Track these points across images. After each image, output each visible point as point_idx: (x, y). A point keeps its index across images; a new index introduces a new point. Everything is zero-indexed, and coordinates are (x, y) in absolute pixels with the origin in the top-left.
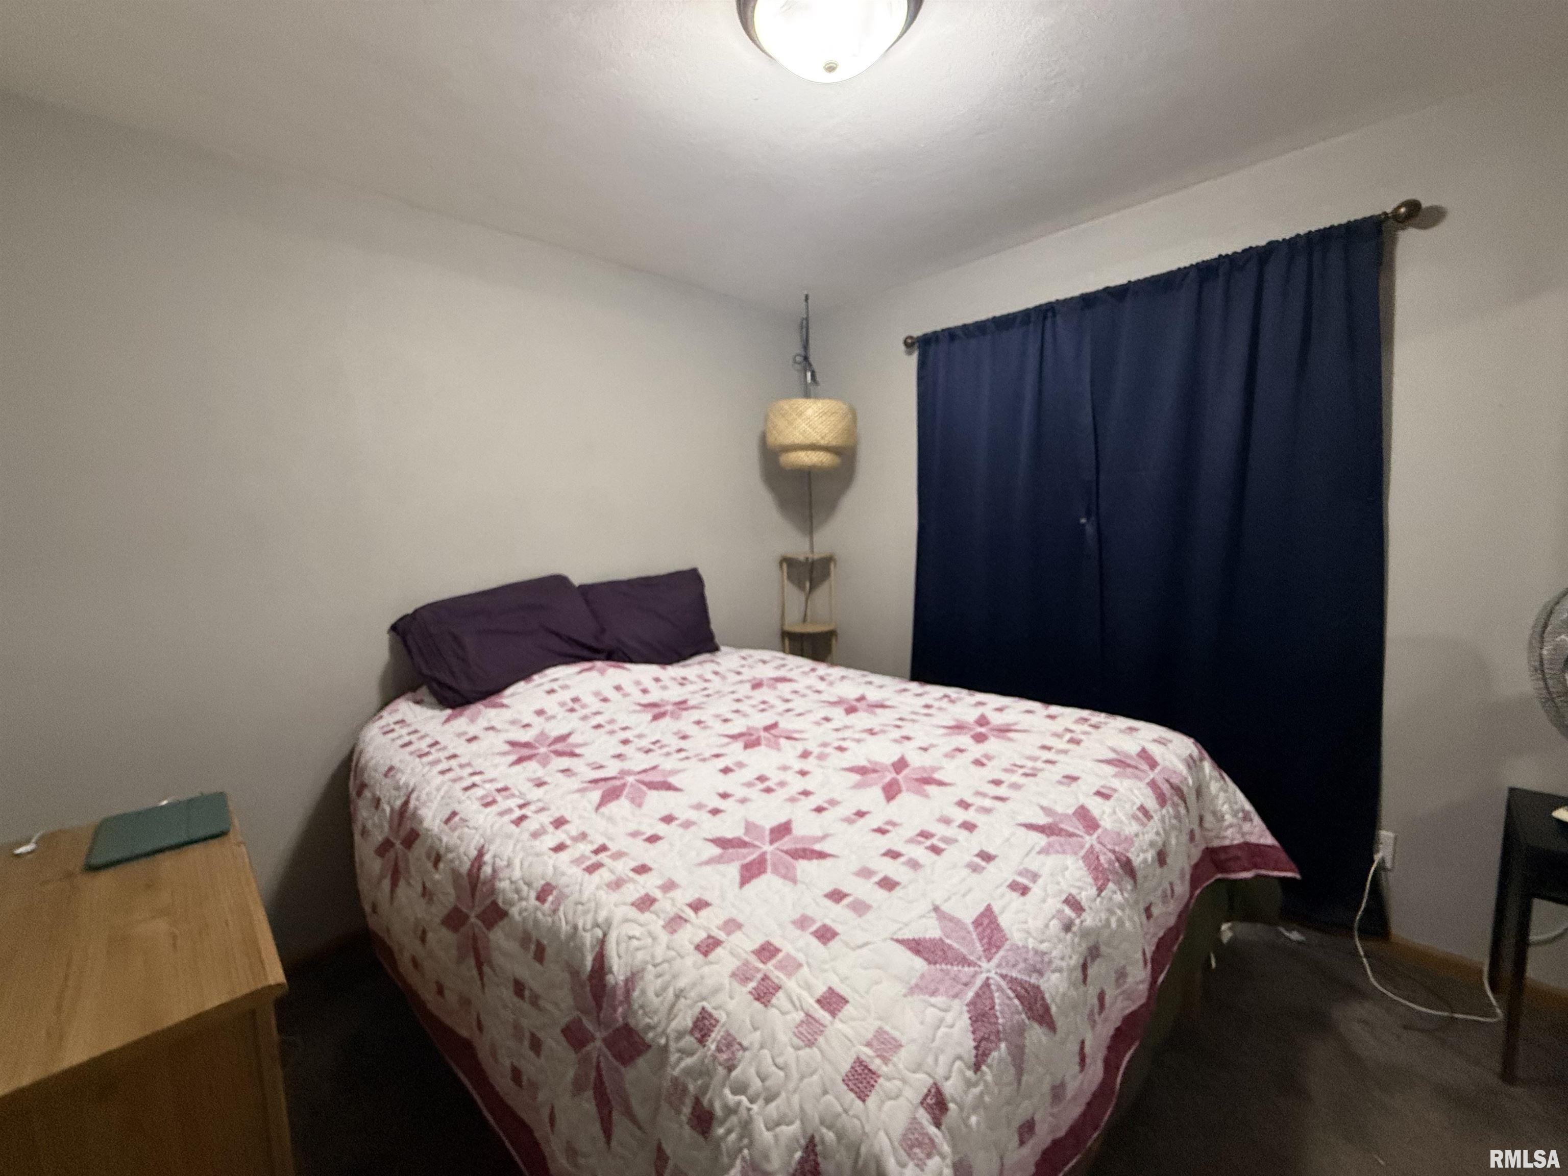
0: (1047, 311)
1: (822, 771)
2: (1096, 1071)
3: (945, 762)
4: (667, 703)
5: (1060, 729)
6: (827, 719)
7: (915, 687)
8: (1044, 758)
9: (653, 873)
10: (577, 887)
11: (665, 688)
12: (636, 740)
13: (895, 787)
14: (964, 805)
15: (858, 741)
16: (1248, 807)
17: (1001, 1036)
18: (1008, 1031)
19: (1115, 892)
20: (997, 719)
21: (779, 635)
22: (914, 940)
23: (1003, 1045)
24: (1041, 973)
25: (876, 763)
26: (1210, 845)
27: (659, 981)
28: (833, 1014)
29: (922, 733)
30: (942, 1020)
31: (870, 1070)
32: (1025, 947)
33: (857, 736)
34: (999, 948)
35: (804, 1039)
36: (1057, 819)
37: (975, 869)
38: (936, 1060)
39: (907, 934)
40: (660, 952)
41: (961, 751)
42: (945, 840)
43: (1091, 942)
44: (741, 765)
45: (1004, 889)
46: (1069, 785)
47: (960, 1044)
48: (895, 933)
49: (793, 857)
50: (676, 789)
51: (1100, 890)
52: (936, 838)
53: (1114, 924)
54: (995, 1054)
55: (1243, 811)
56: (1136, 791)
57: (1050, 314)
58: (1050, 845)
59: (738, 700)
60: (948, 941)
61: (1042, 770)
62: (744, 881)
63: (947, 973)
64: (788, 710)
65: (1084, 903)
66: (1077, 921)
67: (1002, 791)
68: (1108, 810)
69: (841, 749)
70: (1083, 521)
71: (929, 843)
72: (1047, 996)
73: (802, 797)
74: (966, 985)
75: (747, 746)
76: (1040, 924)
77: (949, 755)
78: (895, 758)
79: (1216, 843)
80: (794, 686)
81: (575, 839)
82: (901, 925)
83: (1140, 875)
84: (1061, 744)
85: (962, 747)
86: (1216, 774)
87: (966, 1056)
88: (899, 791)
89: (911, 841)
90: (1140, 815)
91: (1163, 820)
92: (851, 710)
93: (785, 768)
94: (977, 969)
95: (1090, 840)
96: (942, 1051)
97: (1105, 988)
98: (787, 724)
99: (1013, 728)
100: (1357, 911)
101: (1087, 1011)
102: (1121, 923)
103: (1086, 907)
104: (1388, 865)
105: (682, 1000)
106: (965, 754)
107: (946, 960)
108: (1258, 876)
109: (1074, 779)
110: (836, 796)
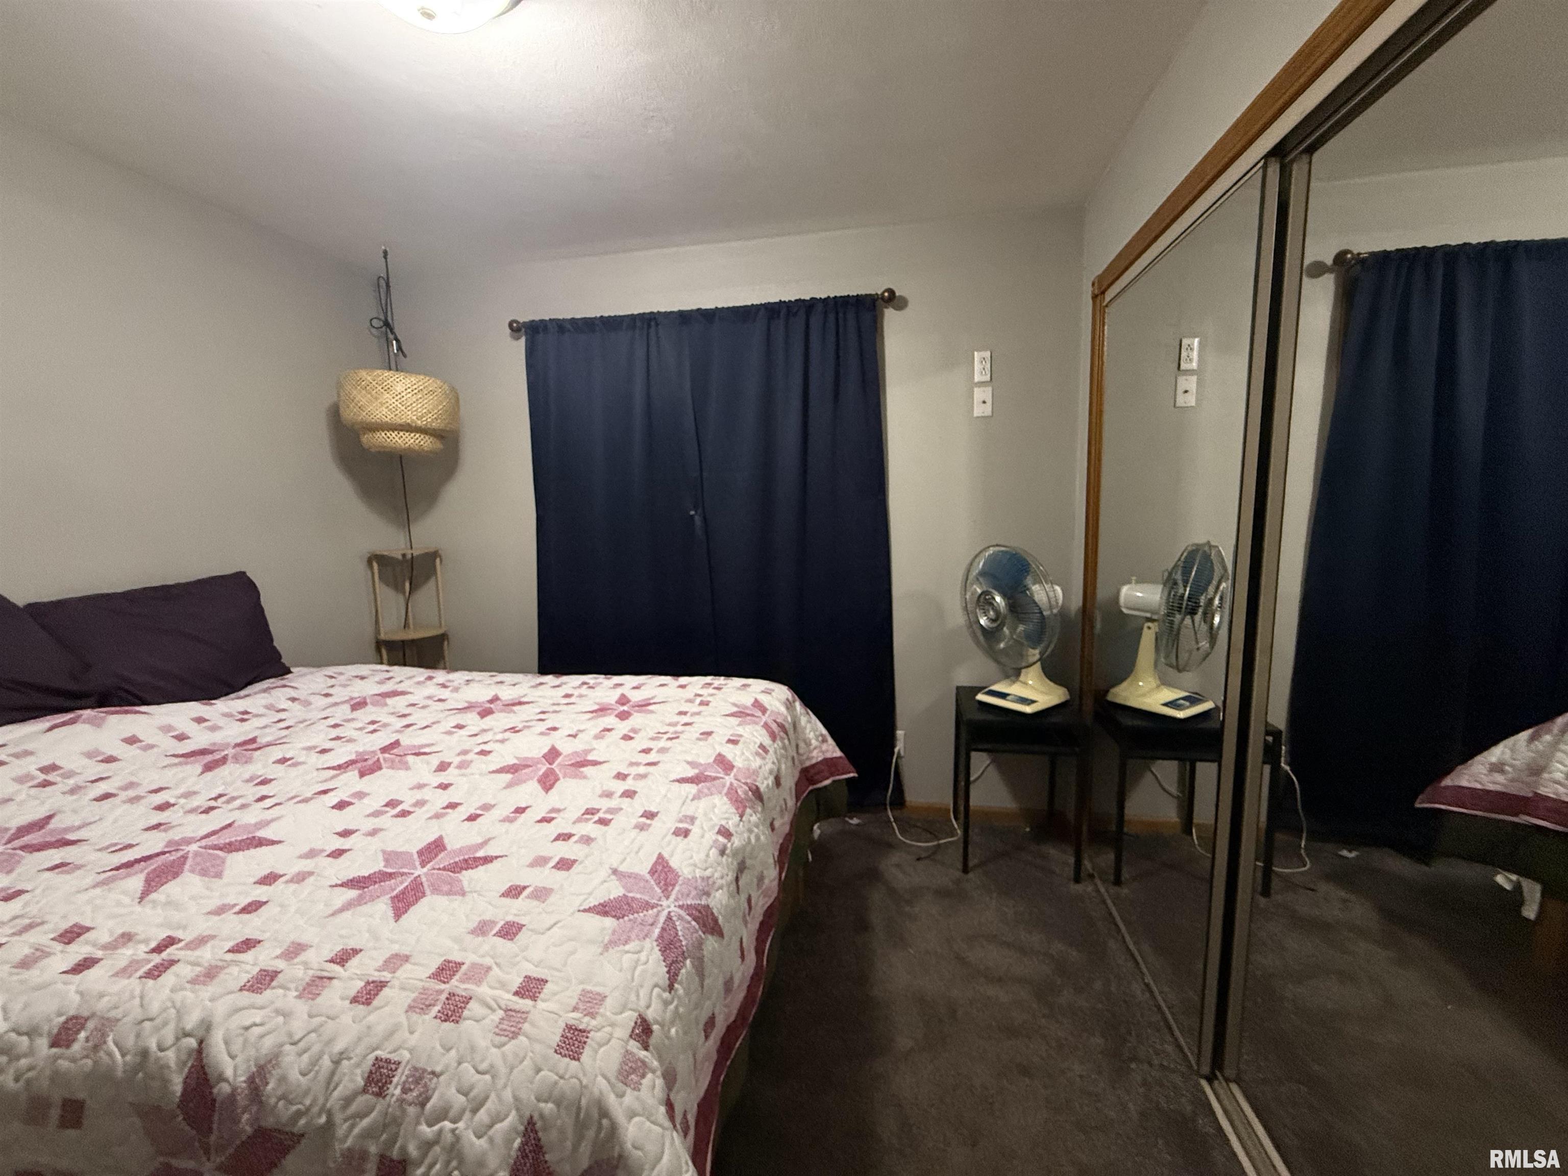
0: (650, 320)
1: (465, 779)
2: (751, 957)
3: (596, 744)
4: (227, 746)
5: (691, 696)
6: (460, 727)
7: (549, 679)
8: (683, 723)
9: (266, 944)
10: (137, 1001)
11: (214, 728)
12: (182, 801)
13: (552, 778)
14: (621, 776)
15: (502, 741)
16: (824, 731)
17: (686, 954)
18: (690, 949)
19: (751, 815)
20: (636, 697)
21: (373, 646)
22: (600, 904)
23: (688, 962)
24: (708, 894)
25: (526, 759)
26: (804, 766)
27: (305, 1057)
28: (534, 998)
29: (567, 721)
30: (638, 960)
31: (580, 1030)
32: (695, 878)
33: (500, 737)
34: (674, 885)
35: (506, 1033)
36: (701, 768)
37: (642, 828)
38: (638, 996)
39: (593, 902)
40: (298, 1026)
41: (609, 730)
42: (610, 811)
43: (740, 858)
44: (361, 795)
45: (670, 837)
46: (706, 740)
47: (654, 975)
48: (581, 905)
49: (454, 872)
50: (273, 843)
51: (741, 816)
52: (601, 812)
53: (753, 841)
54: (683, 971)
55: (822, 735)
56: (755, 733)
57: (653, 323)
58: (700, 791)
59: (336, 726)
60: (631, 895)
61: (682, 732)
62: (399, 913)
63: (634, 921)
64: (408, 726)
65: (732, 830)
66: (729, 845)
67: (651, 758)
68: (738, 753)
69: (483, 753)
70: (692, 513)
71: (596, 818)
72: (715, 911)
73: (449, 810)
74: (652, 925)
75: (362, 774)
76: (702, 856)
77: (598, 737)
78: (546, 750)
79: (808, 764)
80: (410, 699)
81: (111, 946)
82: (585, 896)
83: (765, 797)
84: (694, 708)
85: (609, 727)
86: (803, 711)
87: (661, 983)
88: (557, 780)
89: (578, 820)
90: (761, 751)
91: (775, 753)
92: (485, 713)
93: (420, 786)
94: (659, 908)
95: (729, 779)
96: (642, 986)
97: (751, 892)
98: (408, 739)
99: (652, 701)
100: (887, 791)
101: (741, 914)
102: (758, 838)
103: (734, 832)
104: (902, 753)
105: (345, 1063)
106: (613, 732)
107: (633, 911)
108: (834, 782)
109: (709, 734)
110: (489, 800)
